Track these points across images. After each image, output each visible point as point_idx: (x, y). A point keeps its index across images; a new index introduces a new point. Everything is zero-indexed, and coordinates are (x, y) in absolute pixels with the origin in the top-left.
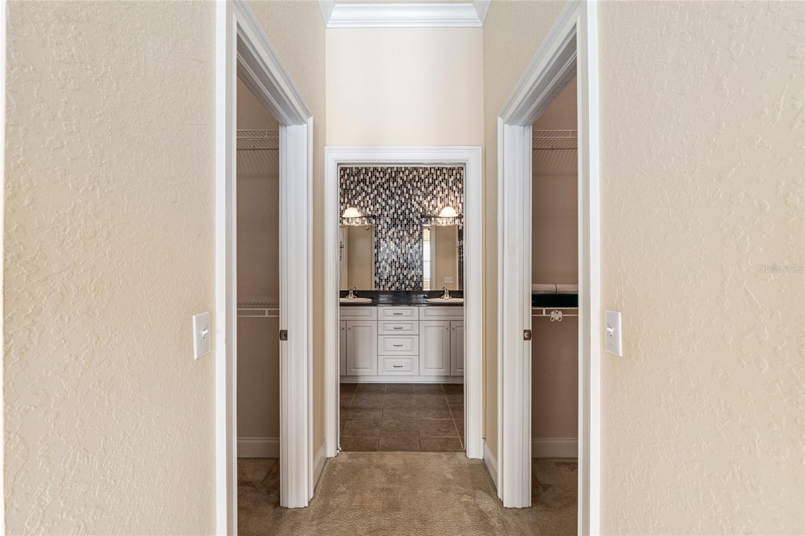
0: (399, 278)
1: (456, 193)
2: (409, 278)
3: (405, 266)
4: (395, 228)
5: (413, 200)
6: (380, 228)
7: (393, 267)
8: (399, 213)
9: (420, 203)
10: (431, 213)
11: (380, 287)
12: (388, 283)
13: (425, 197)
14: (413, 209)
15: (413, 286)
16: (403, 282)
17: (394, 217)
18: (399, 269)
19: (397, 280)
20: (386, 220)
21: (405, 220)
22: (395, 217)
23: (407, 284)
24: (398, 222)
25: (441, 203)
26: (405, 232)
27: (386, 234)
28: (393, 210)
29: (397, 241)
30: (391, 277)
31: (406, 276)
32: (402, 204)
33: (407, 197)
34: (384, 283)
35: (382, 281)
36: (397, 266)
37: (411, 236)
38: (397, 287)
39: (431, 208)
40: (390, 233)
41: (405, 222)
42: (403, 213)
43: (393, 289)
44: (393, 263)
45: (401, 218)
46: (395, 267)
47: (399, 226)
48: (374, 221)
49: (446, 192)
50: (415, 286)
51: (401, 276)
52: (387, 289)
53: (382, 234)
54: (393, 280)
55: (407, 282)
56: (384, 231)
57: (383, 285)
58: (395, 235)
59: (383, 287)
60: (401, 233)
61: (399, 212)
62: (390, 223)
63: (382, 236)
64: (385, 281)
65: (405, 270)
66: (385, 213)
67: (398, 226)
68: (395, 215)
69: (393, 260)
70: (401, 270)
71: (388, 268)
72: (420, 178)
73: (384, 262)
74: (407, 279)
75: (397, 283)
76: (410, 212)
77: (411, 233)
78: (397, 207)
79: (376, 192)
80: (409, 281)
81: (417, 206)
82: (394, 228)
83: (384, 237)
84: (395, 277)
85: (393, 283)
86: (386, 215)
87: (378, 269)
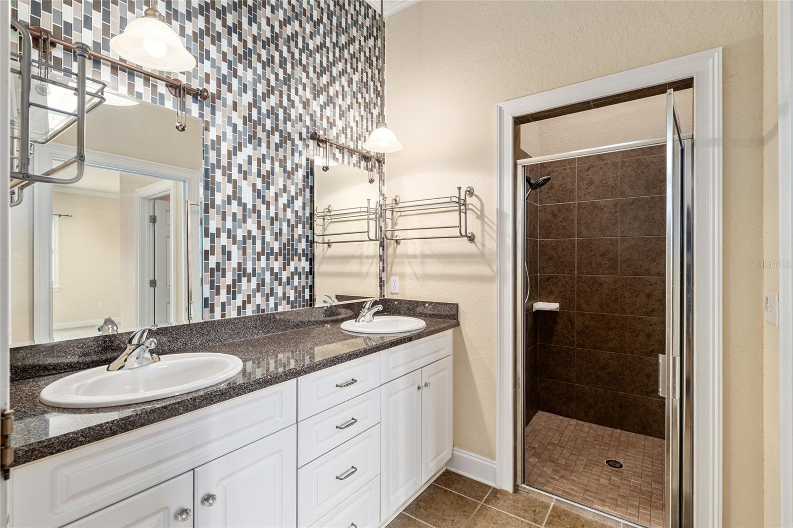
0: (263, 280)
1: (362, 108)
2: (284, 280)
3: (276, 250)
4: (255, 149)
5: (293, 91)
6: (212, 134)
7: (249, 251)
8: (264, 111)
9: (306, 104)
10: (325, 134)
11: (212, 311)
12: (234, 298)
13: (316, 94)
14: (293, 114)
15: (292, 298)
16: (272, 289)
17: (250, 115)
18: (263, 258)
19: (258, 285)
20: (230, 118)
21: (277, 134)
22: (255, 117)
23: (280, 295)
24: (260, 134)
25: (340, 119)
26: (277, 164)
27: (229, 157)
28: (248, 98)
29: (259, 182)
30: (244, 280)
31: (276, 277)
32: (270, 91)
33: (281, 77)
34: (223, 296)
35: (218, 293)
36: (259, 249)
37: (289, 178)
38: (258, 306)
39: (325, 125)
40: (241, 158)
41: (276, 138)
42: (271, 112)
43: (249, 311)
44: (249, 242)
45: (269, 124)
46: (254, 254)
47: (264, 145)
48: (194, 108)
49: (348, 100)
50: (296, 297)
51: (268, 277)
52: (232, 314)
53: (219, 155)
54: (249, 287)
55: (279, 291)
56: (225, 147)
57: (223, 305)
58: (255, 164)
59: (223, 309)
60: (267, 166)
61: (264, 107)
62: (240, 128)
63: (219, 161)
64: (228, 293)
65: (276, 260)
66: (230, 98)
67: (260, 145)
68: (255, 111)
69: (250, 232)
70: (268, 259)
71: (235, 250)
72: (306, 46)
73: (224, 235)
74: (280, 284)
75: (258, 295)
76: (287, 118)
77: (289, 169)
78: (259, 93)
79: (201, 22)
80: (284, 288)
81: (299, 105)
82: (250, 146)
83: (224, 162)
84: (254, 280)
85: (249, 296)
86: (230, 103)
87: (207, 258)
